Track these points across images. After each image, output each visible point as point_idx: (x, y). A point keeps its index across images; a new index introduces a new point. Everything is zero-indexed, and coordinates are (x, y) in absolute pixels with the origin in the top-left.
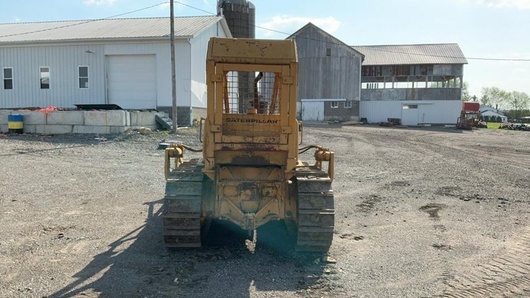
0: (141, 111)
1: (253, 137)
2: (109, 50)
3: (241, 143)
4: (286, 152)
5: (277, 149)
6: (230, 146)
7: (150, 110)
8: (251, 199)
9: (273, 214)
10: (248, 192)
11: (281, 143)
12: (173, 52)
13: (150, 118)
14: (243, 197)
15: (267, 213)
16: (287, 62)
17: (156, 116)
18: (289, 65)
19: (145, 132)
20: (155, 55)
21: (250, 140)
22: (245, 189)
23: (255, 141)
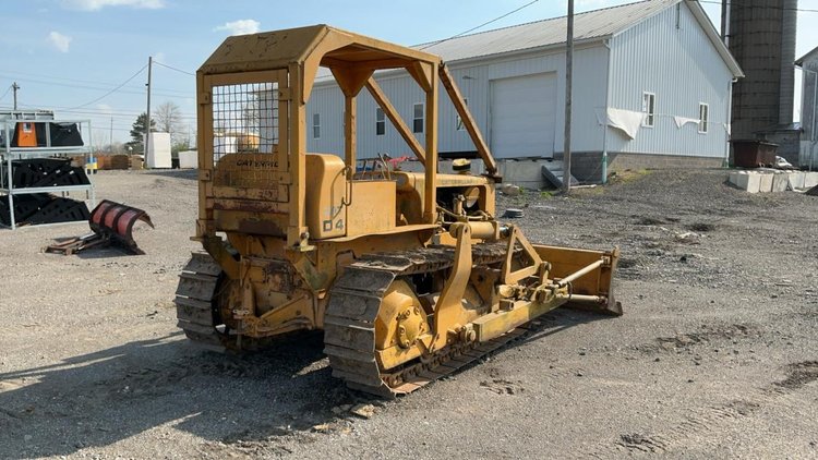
0: (516, 160)
1: (246, 189)
2: (495, 72)
3: (233, 198)
4: (287, 214)
5: (276, 210)
6: (221, 202)
7: (534, 159)
8: (280, 291)
9: (305, 318)
10: (277, 278)
11: (280, 199)
12: (569, 65)
13: (533, 171)
14: (271, 285)
15: (294, 315)
16: (284, 63)
17: (543, 167)
18: (287, 68)
19: (510, 191)
20: (555, 72)
21: (242, 193)
22: (274, 273)
23: (249, 197)
